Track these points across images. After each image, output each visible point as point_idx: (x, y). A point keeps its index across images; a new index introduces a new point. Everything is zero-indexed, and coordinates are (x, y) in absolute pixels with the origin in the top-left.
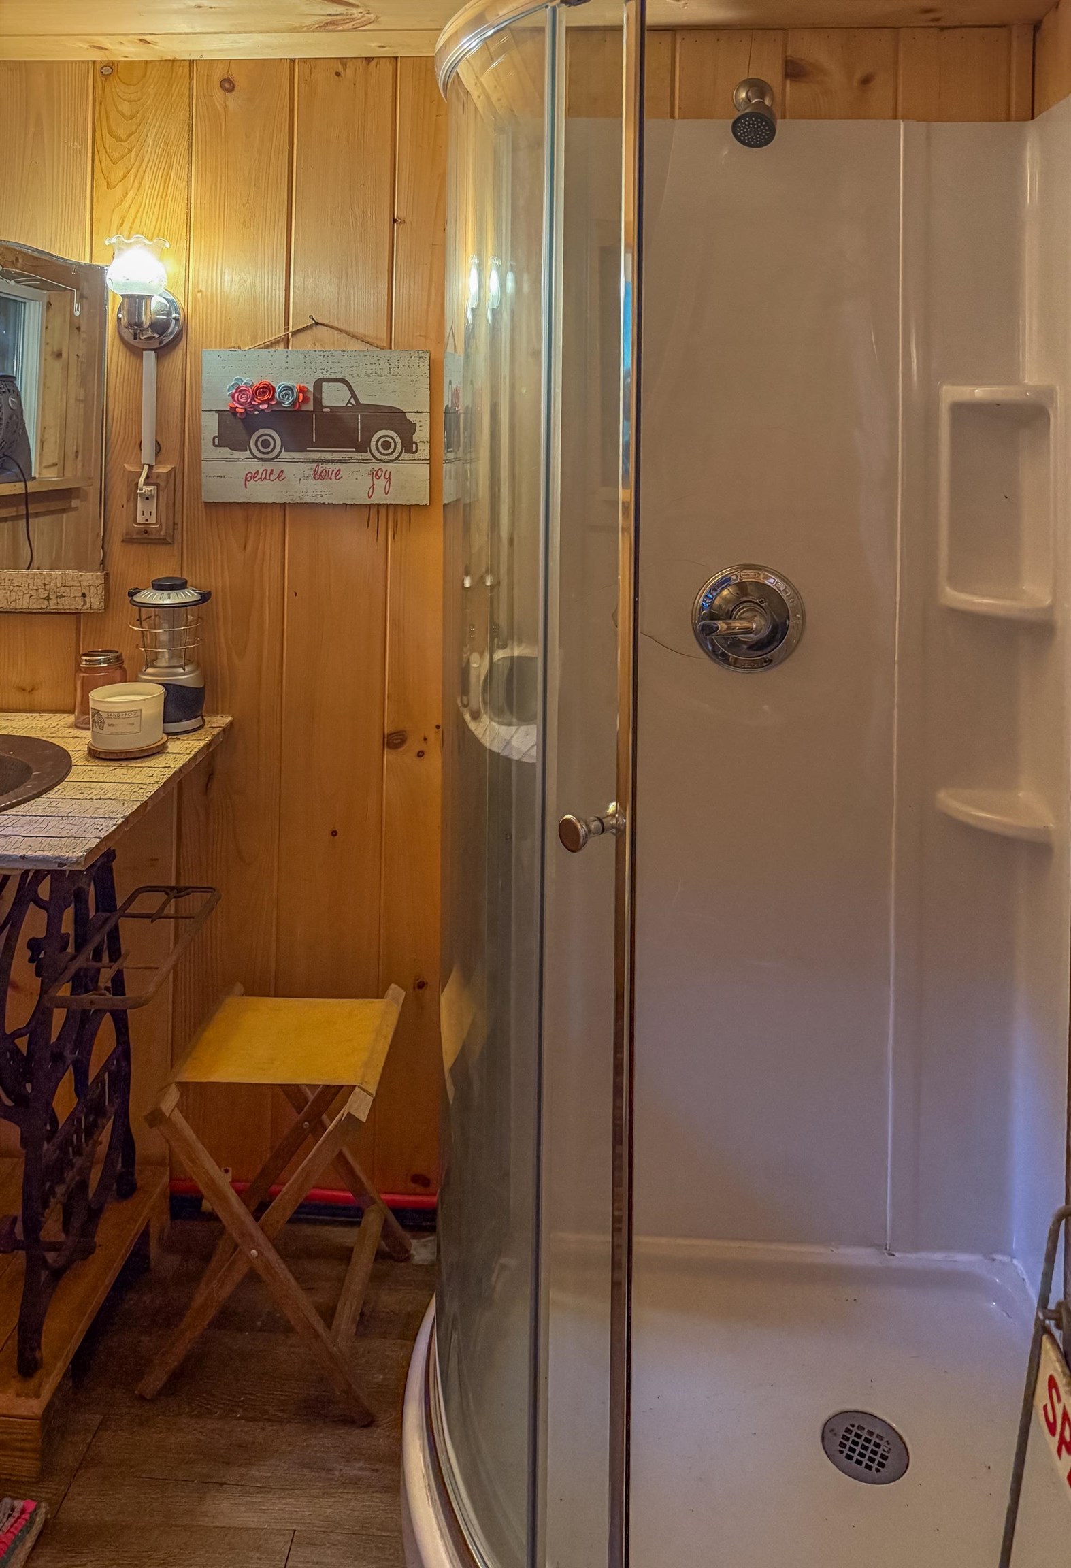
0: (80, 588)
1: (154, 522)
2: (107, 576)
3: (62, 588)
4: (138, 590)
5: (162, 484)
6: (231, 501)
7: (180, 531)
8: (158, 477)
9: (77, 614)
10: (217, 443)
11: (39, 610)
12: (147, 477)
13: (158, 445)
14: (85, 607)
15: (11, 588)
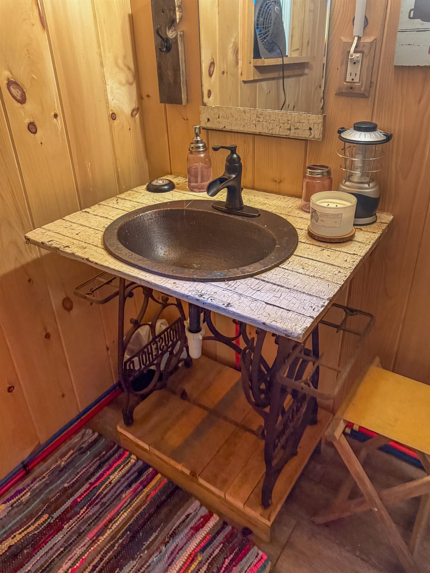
0: (308, 124)
1: (358, 81)
2: (325, 117)
3: (298, 123)
4: (344, 130)
5: (366, 51)
6: (416, 65)
7: (374, 87)
8: (364, 46)
9: (306, 140)
10: (412, 16)
11: (285, 136)
12: (356, 47)
13: (366, 19)
14: (311, 137)
15: (270, 121)
